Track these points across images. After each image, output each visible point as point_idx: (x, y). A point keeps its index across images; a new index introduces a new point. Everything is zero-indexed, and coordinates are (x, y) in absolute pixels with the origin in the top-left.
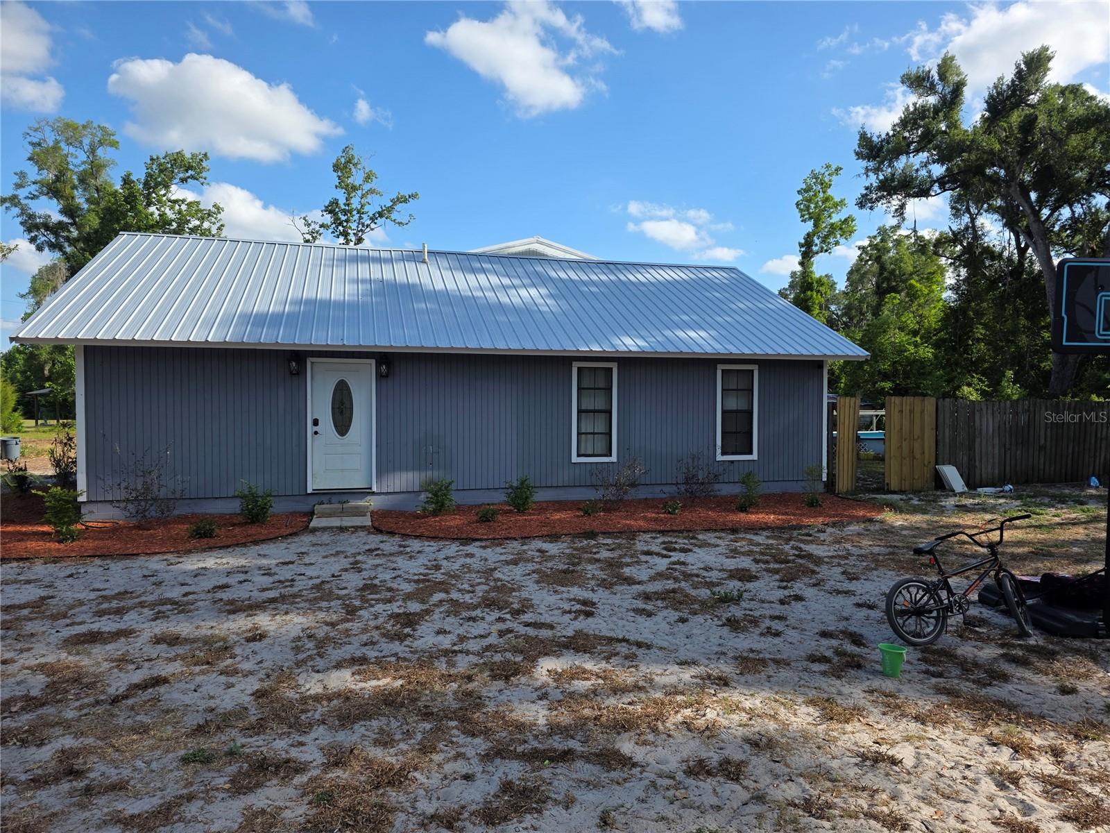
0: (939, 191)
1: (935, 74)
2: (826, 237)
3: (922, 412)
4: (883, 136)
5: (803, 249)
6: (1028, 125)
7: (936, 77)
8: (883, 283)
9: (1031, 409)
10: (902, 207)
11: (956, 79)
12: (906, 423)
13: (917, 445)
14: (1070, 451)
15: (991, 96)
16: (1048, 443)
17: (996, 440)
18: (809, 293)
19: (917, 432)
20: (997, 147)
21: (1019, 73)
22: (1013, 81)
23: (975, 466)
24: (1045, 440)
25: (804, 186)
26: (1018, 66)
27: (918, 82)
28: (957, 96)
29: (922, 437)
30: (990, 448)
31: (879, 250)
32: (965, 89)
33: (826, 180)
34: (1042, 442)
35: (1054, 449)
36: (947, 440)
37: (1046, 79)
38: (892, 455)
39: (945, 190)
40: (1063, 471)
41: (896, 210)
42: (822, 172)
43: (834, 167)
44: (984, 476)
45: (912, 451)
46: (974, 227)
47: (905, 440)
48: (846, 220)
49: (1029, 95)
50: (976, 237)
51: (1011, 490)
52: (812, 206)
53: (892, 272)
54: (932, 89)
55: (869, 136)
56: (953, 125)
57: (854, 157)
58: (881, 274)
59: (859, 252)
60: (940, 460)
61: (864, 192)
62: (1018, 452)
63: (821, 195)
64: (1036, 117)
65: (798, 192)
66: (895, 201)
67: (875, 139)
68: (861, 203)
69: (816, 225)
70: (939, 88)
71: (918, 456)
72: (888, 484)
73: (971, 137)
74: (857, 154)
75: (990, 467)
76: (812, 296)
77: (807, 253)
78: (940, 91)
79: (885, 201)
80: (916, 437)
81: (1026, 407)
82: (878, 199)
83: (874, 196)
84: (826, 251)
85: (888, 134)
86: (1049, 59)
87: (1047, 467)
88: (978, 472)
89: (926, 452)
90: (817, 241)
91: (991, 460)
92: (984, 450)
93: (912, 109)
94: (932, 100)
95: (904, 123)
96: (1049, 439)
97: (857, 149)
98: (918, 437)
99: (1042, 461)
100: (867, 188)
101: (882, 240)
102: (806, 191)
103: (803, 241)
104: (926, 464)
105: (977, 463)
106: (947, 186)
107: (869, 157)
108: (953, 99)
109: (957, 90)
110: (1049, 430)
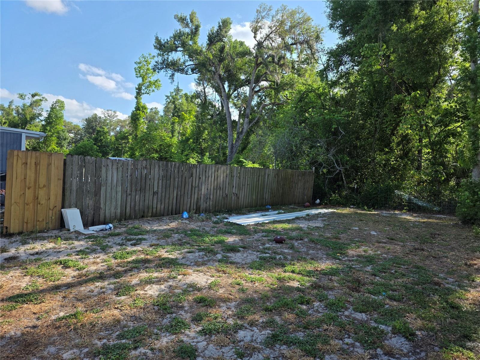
0: (191, 73)
1: (188, 17)
2: (148, 87)
3: (49, 165)
4: (166, 41)
5: (137, 91)
6: (222, 49)
7: (189, 21)
8: (175, 113)
9: (148, 167)
10: (173, 75)
11: (197, 23)
12: (31, 174)
13: (42, 193)
14: (175, 195)
15: (209, 34)
16: (160, 190)
17: (119, 189)
18: (138, 111)
19: (42, 180)
20: (212, 57)
21: (220, 26)
22: (218, 30)
23: (100, 208)
24: (158, 188)
25: (139, 61)
26: (219, 23)
27: (182, 20)
28: (197, 31)
29: (48, 186)
30: (114, 194)
31: (174, 99)
32: (200, 28)
33: (149, 60)
34: (156, 189)
35: (163, 194)
36: (74, 188)
37: (230, 32)
38: (13, 201)
39: (193, 73)
40: (170, 208)
41: (171, 76)
42: (147, 56)
43: (152, 55)
44: (108, 215)
45: (36, 198)
46: (205, 91)
47: (29, 188)
48: (156, 80)
49: (223, 37)
50: (205, 96)
51: (110, 228)
52: (142, 71)
53: (179, 109)
54: (187, 25)
55: (159, 39)
56: (195, 43)
57: (153, 48)
58: (174, 109)
59: (166, 98)
60: (67, 203)
61: (155, 64)
62: (137, 197)
63: (146, 66)
64: (225, 47)
65: (135, 63)
66: (170, 72)
67: (162, 41)
68: (154, 69)
69: (143, 81)
70: (190, 25)
71: (43, 202)
72: (7, 228)
73: (200, 49)
74: (155, 46)
75: (113, 208)
76: (140, 113)
77: (139, 93)
78: (190, 26)
79: (165, 70)
80: (41, 186)
81: (144, 165)
82: (161, 69)
83: (160, 67)
84: (148, 93)
85: (167, 40)
86: (230, 24)
87: (159, 206)
88: (102, 212)
89: (52, 198)
90: (143, 88)
91: (115, 203)
92: (108, 195)
93: (178, 32)
94: (187, 30)
95: (174, 37)
96: (160, 187)
97: (155, 44)
98: (44, 186)
99: (155, 201)
100: (156, 62)
101: (176, 95)
102: (140, 63)
103: (137, 87)
104: (51, 208)
105: (102, 206)
106: (194, 71)
107: (160, 49)
108: (195, 32)
109: (197, 28)
110: (161, 181)
